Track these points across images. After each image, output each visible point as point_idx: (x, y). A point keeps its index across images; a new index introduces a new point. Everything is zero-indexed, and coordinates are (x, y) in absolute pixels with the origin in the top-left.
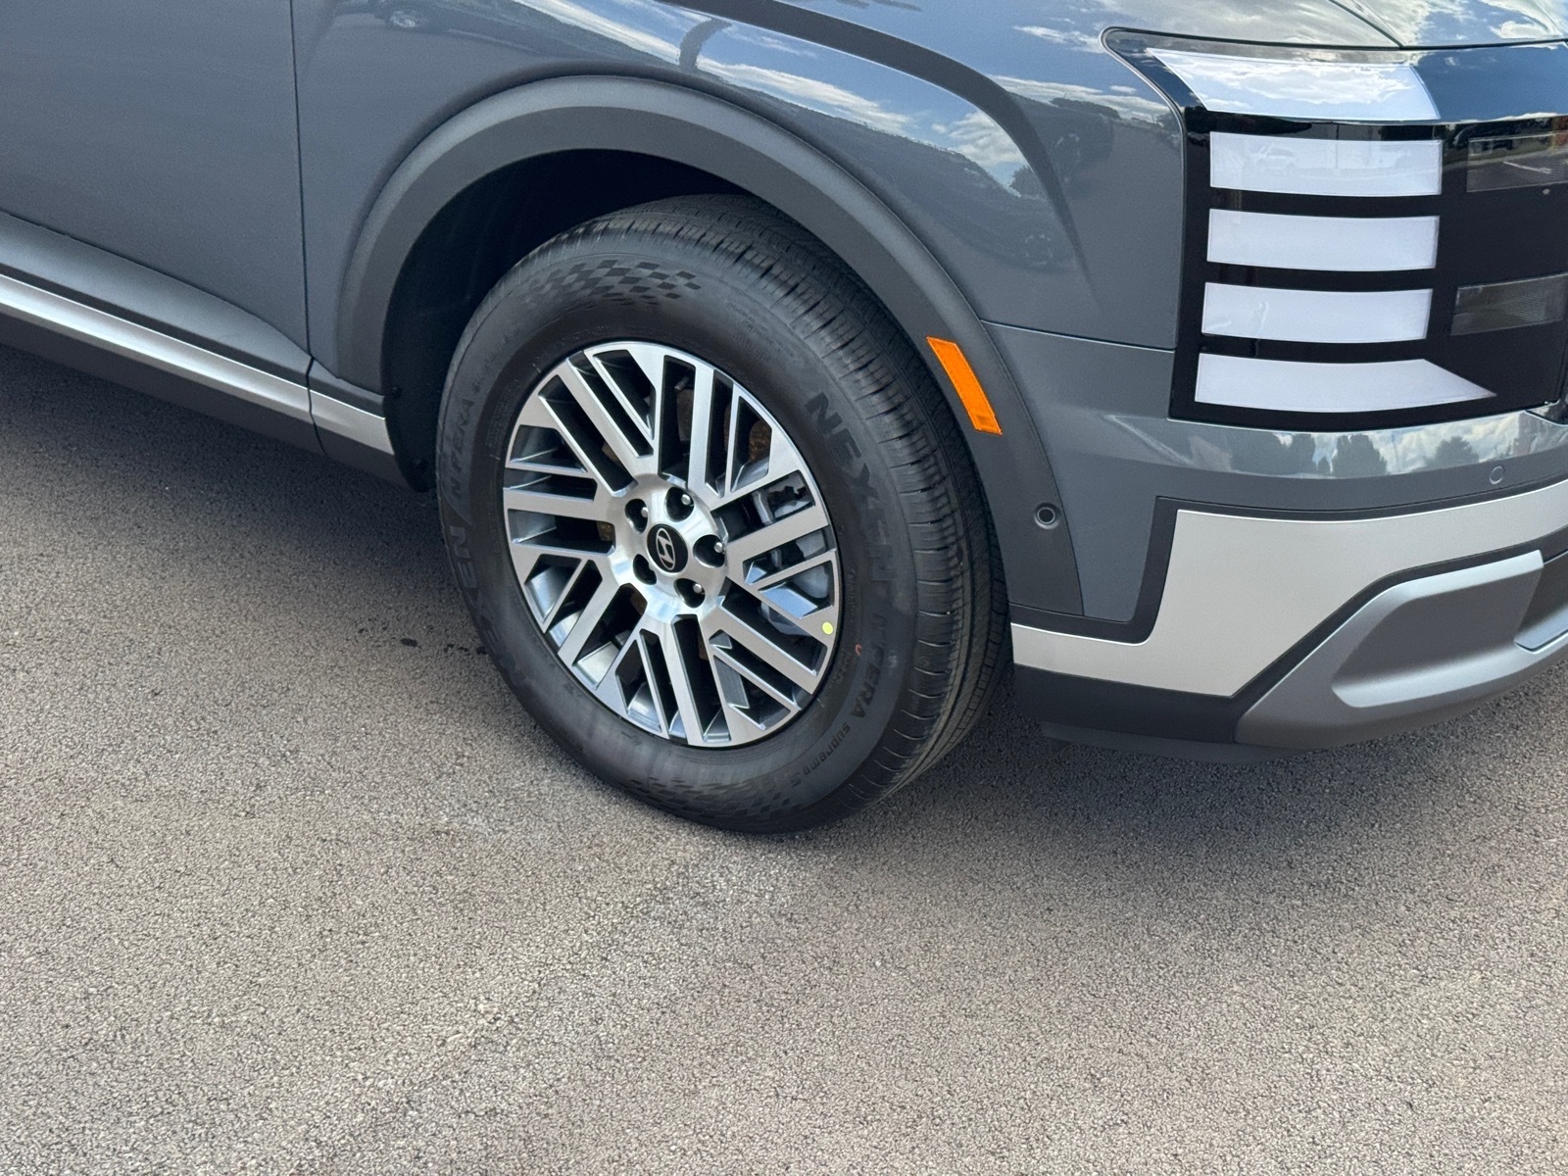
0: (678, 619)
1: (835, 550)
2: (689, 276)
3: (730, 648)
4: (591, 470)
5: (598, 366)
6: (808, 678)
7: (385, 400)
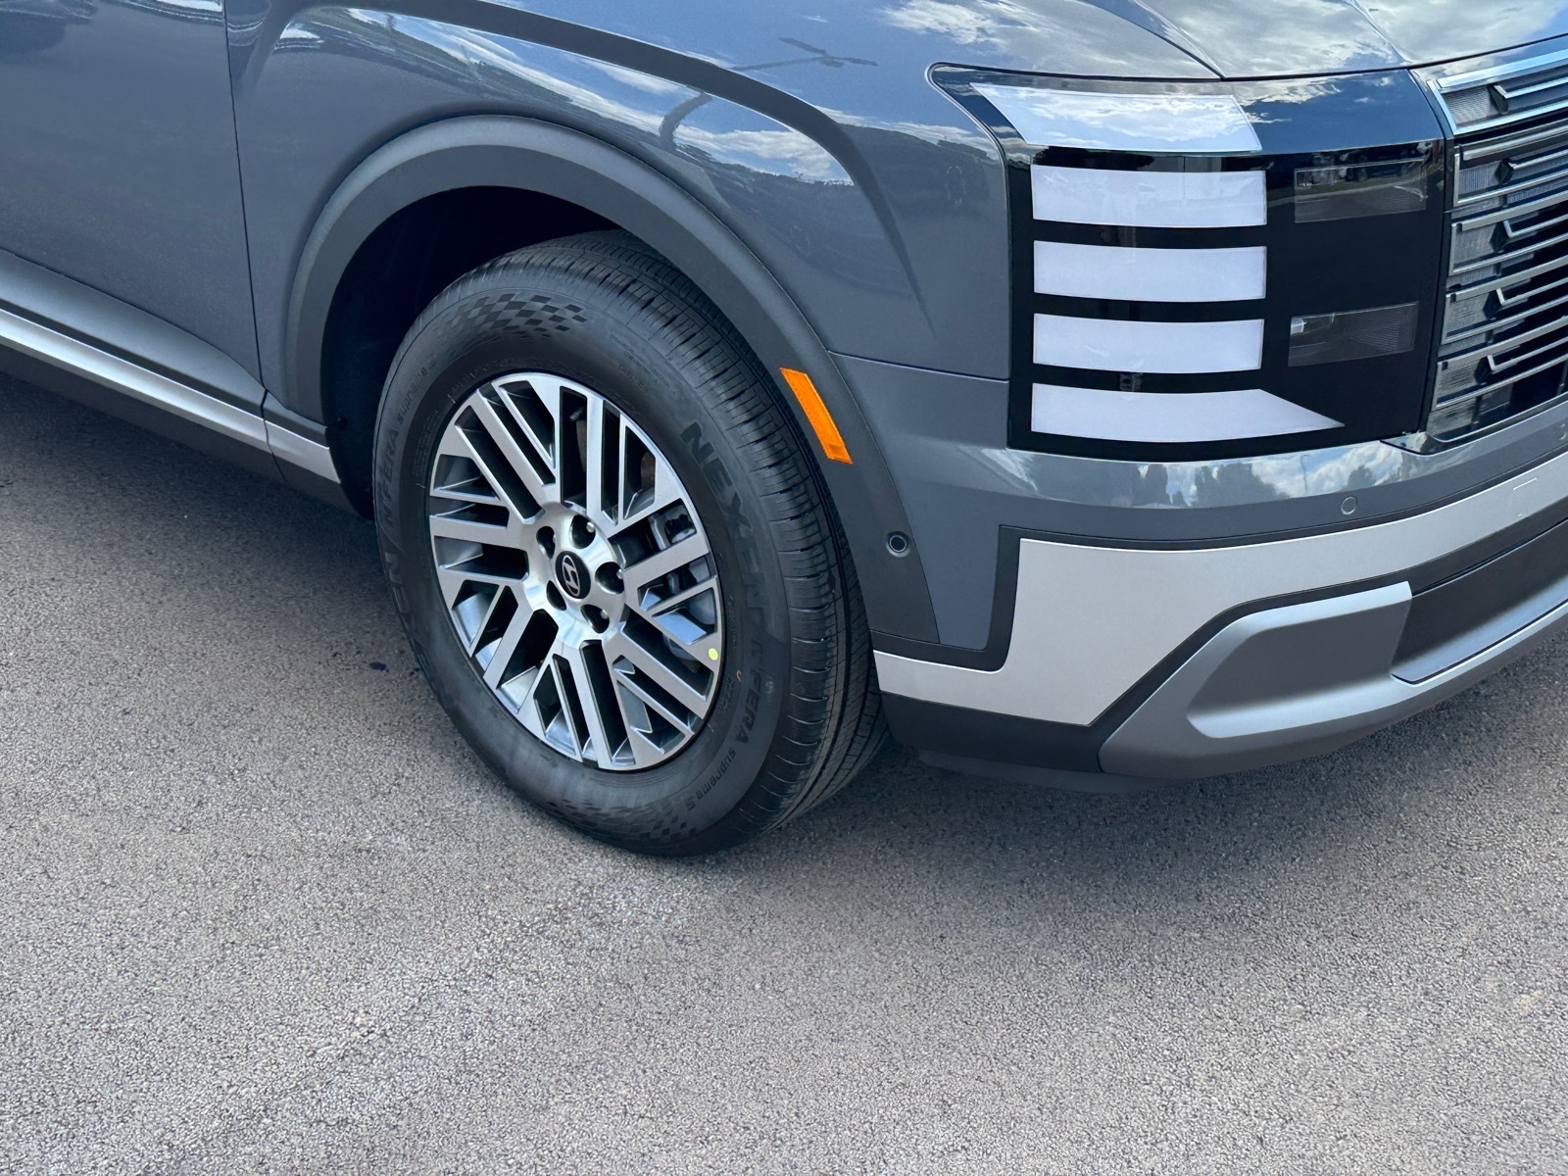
0: (586, 644)
1: (716, 576)
2: (576, 309)
3: (633, 673)
4: (504, 499)
5: (505, 396)
6: (699, 703)
7: (327, 431)
